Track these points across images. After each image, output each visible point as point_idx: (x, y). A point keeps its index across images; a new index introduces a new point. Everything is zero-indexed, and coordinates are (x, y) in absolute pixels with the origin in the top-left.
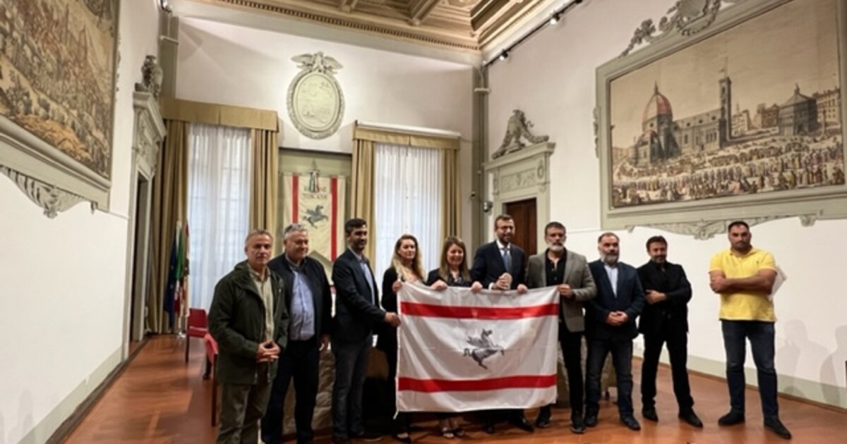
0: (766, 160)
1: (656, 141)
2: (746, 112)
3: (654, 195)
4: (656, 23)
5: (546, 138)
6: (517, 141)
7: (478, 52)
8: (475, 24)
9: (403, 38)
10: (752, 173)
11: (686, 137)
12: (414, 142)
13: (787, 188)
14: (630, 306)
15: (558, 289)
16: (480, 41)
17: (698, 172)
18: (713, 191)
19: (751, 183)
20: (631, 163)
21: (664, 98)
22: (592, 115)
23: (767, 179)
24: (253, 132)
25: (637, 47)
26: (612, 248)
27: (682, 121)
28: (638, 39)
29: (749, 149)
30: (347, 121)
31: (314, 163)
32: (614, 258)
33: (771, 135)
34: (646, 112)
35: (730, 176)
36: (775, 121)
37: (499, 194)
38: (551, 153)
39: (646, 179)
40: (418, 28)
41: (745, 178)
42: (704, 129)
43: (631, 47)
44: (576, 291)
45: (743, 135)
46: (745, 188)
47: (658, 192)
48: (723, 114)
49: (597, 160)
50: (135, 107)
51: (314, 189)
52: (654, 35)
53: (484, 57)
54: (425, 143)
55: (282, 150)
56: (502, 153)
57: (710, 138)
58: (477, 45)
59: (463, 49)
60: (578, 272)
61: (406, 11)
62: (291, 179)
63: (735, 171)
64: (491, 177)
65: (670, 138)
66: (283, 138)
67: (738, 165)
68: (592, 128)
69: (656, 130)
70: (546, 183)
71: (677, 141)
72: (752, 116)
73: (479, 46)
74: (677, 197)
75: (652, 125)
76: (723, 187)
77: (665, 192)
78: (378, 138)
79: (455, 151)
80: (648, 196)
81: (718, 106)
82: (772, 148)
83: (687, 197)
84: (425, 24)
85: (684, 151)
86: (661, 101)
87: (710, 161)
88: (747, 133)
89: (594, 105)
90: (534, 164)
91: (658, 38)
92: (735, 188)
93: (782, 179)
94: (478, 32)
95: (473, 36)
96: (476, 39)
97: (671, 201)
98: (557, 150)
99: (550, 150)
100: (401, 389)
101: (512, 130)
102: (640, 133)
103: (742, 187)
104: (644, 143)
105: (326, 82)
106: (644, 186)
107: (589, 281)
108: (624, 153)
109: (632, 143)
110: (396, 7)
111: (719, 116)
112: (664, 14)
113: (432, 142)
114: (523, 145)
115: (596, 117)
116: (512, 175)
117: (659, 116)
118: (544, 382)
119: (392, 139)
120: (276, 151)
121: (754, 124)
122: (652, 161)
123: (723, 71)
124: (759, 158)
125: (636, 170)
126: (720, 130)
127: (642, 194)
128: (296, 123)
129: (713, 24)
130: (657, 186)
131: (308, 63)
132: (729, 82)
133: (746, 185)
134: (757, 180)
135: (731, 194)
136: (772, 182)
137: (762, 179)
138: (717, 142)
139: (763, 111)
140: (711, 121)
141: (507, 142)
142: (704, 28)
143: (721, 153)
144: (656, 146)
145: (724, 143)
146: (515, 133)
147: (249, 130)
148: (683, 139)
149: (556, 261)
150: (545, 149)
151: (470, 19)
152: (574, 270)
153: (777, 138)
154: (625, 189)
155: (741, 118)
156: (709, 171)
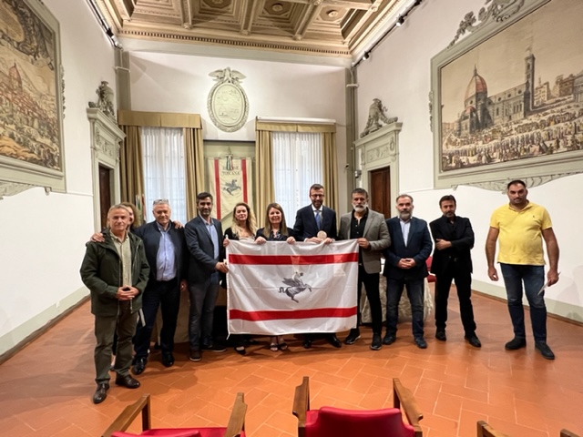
0: (561, 125)
1: (474, 115)
2: (547, 84)
3: (473, 160)
4: (476, 15)
5: (396, 119)
6: (377, 124)
7: (349, 56)
8: (344, 34)
9: (289, 51)
10: (549, 137)
11: (498, 110)
12: (300, 129)
13: (578, 148)
14: (419, 253)
15: (358, 242)
16: (350, 48)
17: (506, 138)
18: (517, 154)
19: (548, 146)
20: (455, 135)
21: (481, 79)
22: (428, 98)
23: (562, 141)
24: (184, 130)
25: (462, 37)
26: (404, 207)
27: (495, 97)
28: (462, 30)
29: (548, 116)
30: (251, 117)
31: (229, 150)
32: (408, 215)
33: (567, 103)
34: (467, 92)
35: (530, 140)
36: (571, 90)
37: (366, 165)
38: (399, 131)
39: (467, 147)
40: (300, 42)
41: (543, 142)
42: (512, 102)
43: (457, 37)
44: (372, 243)
45: (543, 105)
46: (543, 150)
47: (475, 157)
48: (528, 88)
49: (432, 134)
50: (90, 119)
51: (230, 168)
52: (474, 25)
53: (353, 58)
54: (308, 129)
55: (206, 141)
56: (367, 133)
57: (516, 109)
58: (347, 50)
59: (337, 55)
60: (376, 227)
61: (290, 29)
62: (213, 161)
63: (535, 136)
64: (360, 151)
65: (485, 111)
66: (206, 133)
67: (539, 130)
68: (428, 108)
69: (474, 106)
70: (396, 155)
71: (491, 114)
72: (551, 88)
73: (349, 51)
74: (490, 160)
75: (471, 102)
76: (525, 150)
77: (480, 157)
78: (273, 128)
79: (332, 133)
80: (468, 160)
81: (523, 81)
82: (568, 113)
83: (498, 160)
84: (305, 38)
85: (495, 122)
86: (479, 81)
87: (516, 129)
88: (547, 102)
89: (429, 90)
90: (388, 140)
91: (477, 27)
92: (535, 150)
93: (574, 141)
94: (348, 39)
95: (344, 43)
96: (346, 45)
97: (486, 164)
98: (403, 128)
99: (398, 128)
100: (231, 318)
101: (373, 113)
102: (463, 109)
103: (541, 149)
104: (466, 118)
105: (234, 89)
106: (465, 153)
107: (384, 234)
108: (451, 128)
109: (457, 118)
110: (282, 27)
111: (524, 90)
112: (482, 5)
113: (314, 128)
114: (381, 126)
115: (431, 100)
116: (373, 150)
117: (477, 94)
118: (346, 313)
119: (284, 128)
120: (201, 143)
121: (553, 94)
122: (471, 132)
123: (529, 49)
124: (556, 123)
125: (459, 140)
126: (524, 102)
127: (464, 159)
128: (215, 121)
129: (522, 8)
130: (475, 152)
131: (221, 76)
132: (533, 58)
133: (544, 148)
134: (553, 143)
135: (532, 156)
136: (566, 143)
137: (558, 142)
138: (522, 113)
139: (561, 82)
140: (518, 94)
141: (369, 125)
142: (514, 13)
143: (525, 122)
144: (474, 119)
145: (527, 113)
146: (374, 116)
147: (181, 129)
148: (495, 112)
149: (359, 219)
150: (394, 128)
151: (340, 30)
152: (373, 226)
153: (571, 105)
154: (451, 156)
155: (542, 90)
156: (514, 137)
